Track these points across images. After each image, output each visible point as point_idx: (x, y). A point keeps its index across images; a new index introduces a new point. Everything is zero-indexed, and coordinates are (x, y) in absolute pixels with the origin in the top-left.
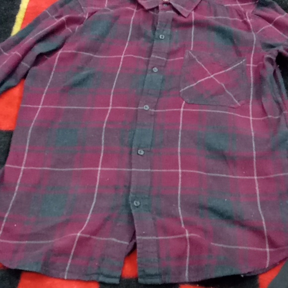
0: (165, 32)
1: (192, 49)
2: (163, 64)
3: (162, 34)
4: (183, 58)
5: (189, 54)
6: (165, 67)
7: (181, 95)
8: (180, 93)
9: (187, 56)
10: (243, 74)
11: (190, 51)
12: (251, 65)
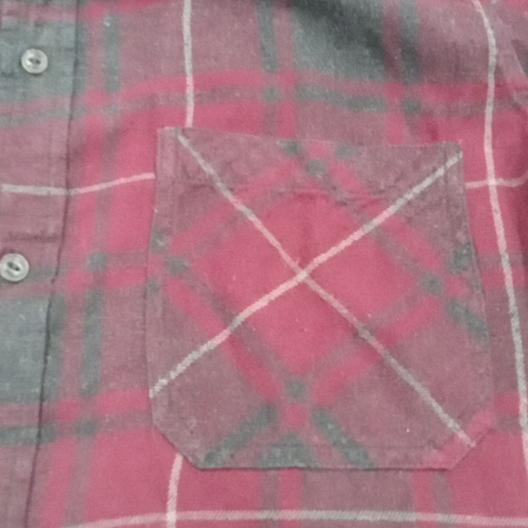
0: (46, 36)
1: (189, 121)
2: (53, 226)
3: (31, 47)
4: (150, 176)
5: (179, 153)
6: (62, 237)
7: (158, 414)
8: (150, 404)
9: (168, 167)
10: (456, 242)
11: (184, 132)
12: (492, 182)
